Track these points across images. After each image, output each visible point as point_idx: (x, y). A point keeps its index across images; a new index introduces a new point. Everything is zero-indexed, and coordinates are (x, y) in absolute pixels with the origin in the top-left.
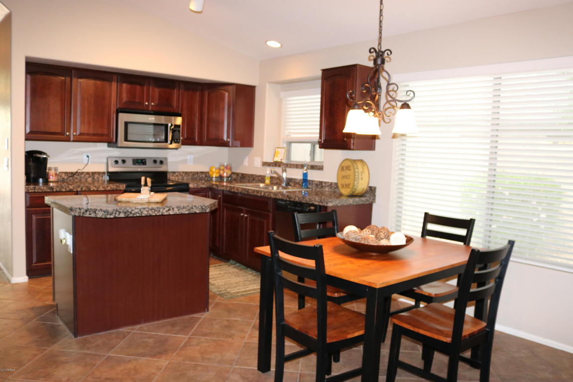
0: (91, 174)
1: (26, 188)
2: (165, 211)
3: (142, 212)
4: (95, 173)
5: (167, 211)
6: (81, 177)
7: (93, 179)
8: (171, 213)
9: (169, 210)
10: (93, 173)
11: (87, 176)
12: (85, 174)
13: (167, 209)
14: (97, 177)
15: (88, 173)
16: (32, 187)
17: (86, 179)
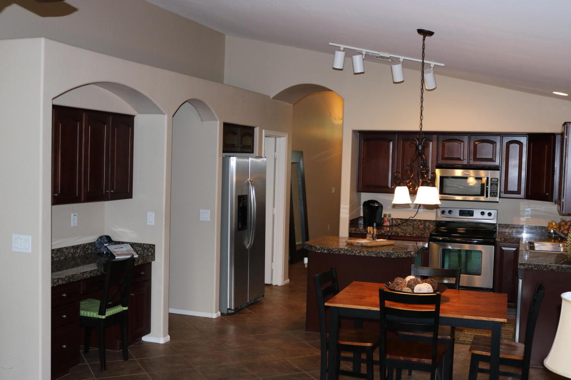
0: (423, 222)
1: (349, 229)
2: (357, 252)
3: (340, 251)
4: (427, 221)
5: (358, 253)
6: (414, 224)
7: (425, 226)
8: (362, 254)
9: (360, 252)
10: (425, 221)
11: (419, 223)
12: (417, 221)
13: (359, 251)
14: (428, 225)
15: (420, 221)
16: (354, 229)
17: (418, 226)
